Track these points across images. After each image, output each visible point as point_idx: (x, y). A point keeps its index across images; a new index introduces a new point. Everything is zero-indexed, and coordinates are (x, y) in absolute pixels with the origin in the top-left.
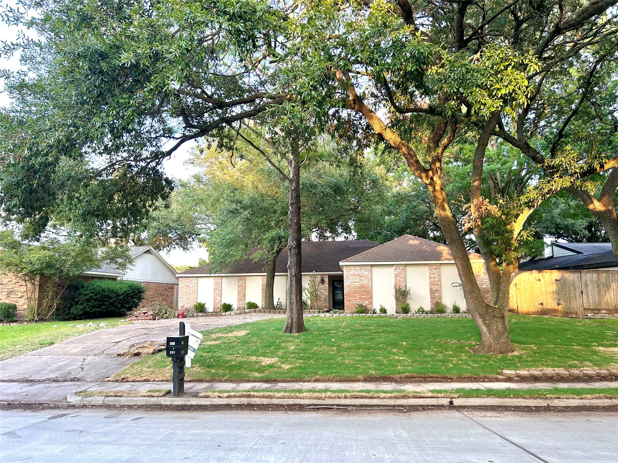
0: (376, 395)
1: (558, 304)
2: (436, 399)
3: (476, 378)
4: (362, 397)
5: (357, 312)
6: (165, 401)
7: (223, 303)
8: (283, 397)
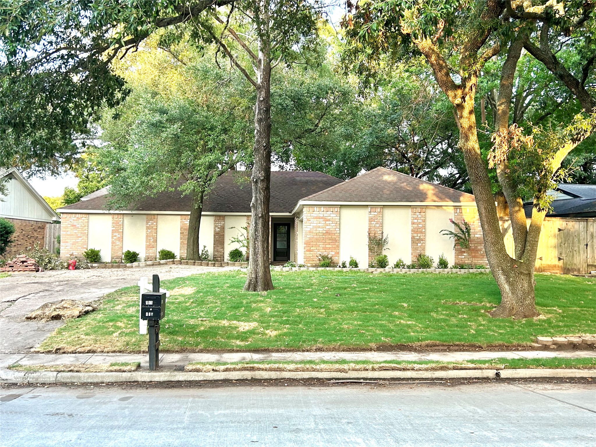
0: (409, 366)
1: (560, 259)
2: (480, 371)
3: (508, 346)
4: (393, 369)
5: (323, 266)
6: (142, 376)
7: (125, 250)
8: (296, 370)
